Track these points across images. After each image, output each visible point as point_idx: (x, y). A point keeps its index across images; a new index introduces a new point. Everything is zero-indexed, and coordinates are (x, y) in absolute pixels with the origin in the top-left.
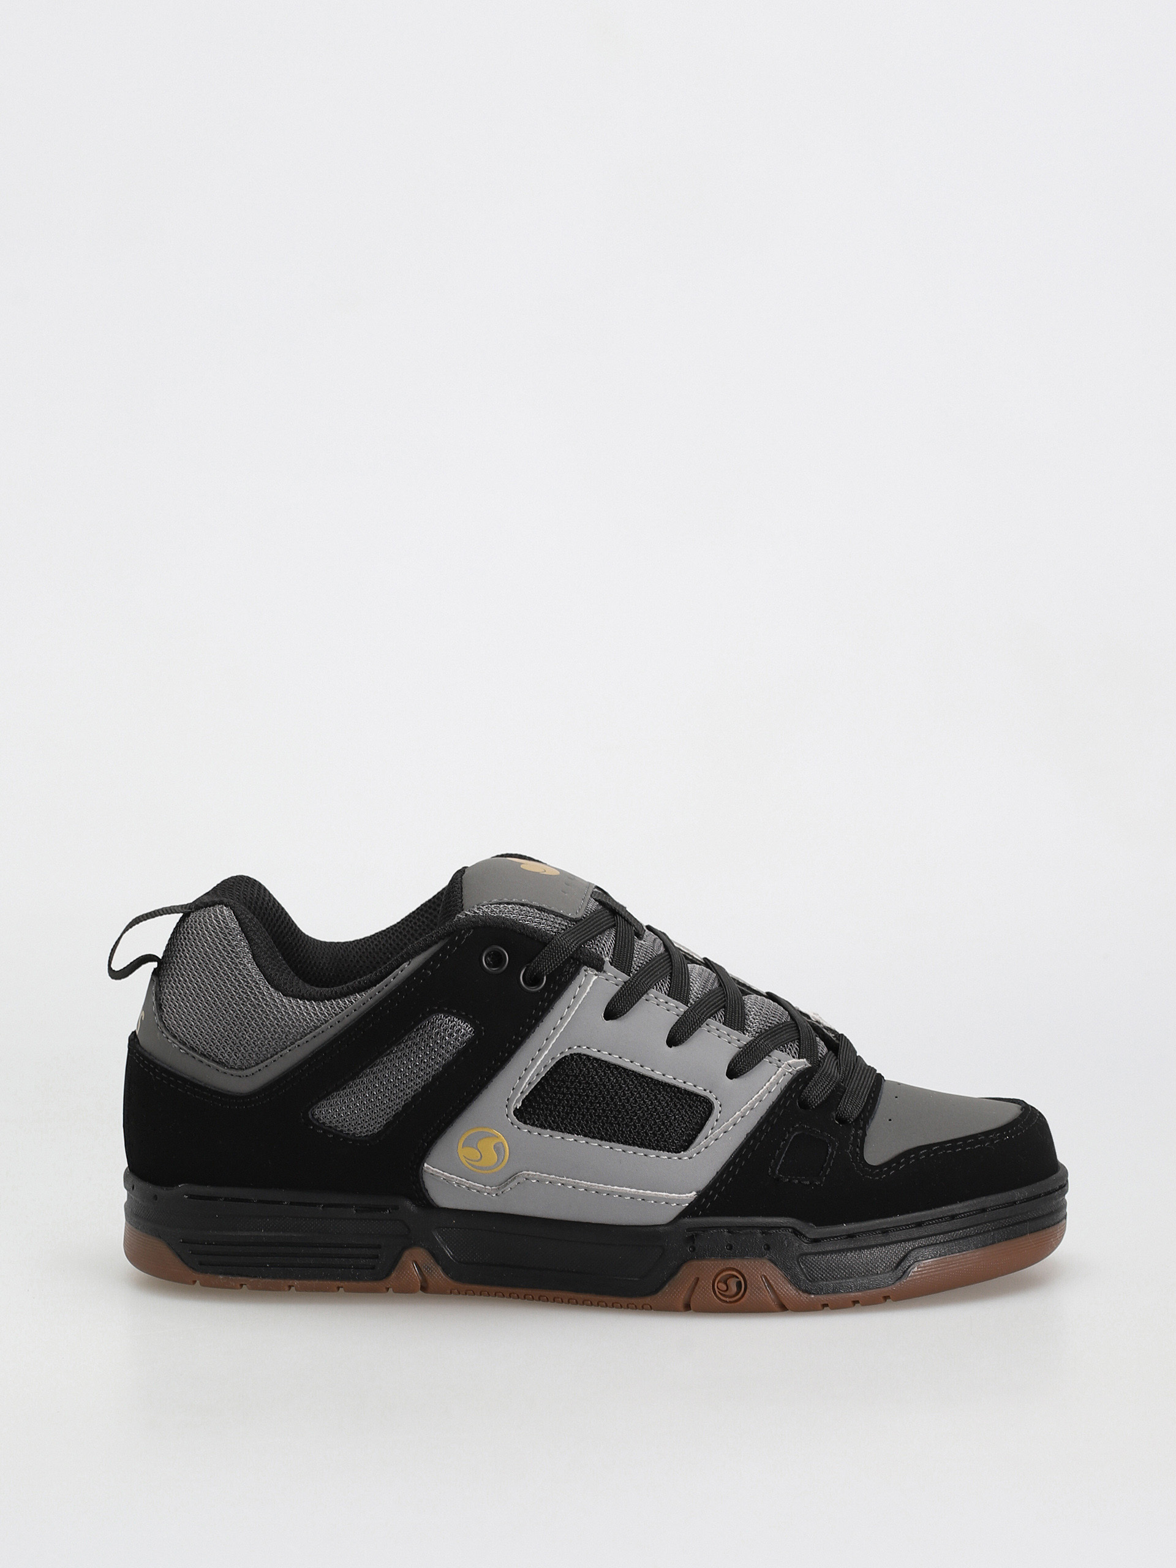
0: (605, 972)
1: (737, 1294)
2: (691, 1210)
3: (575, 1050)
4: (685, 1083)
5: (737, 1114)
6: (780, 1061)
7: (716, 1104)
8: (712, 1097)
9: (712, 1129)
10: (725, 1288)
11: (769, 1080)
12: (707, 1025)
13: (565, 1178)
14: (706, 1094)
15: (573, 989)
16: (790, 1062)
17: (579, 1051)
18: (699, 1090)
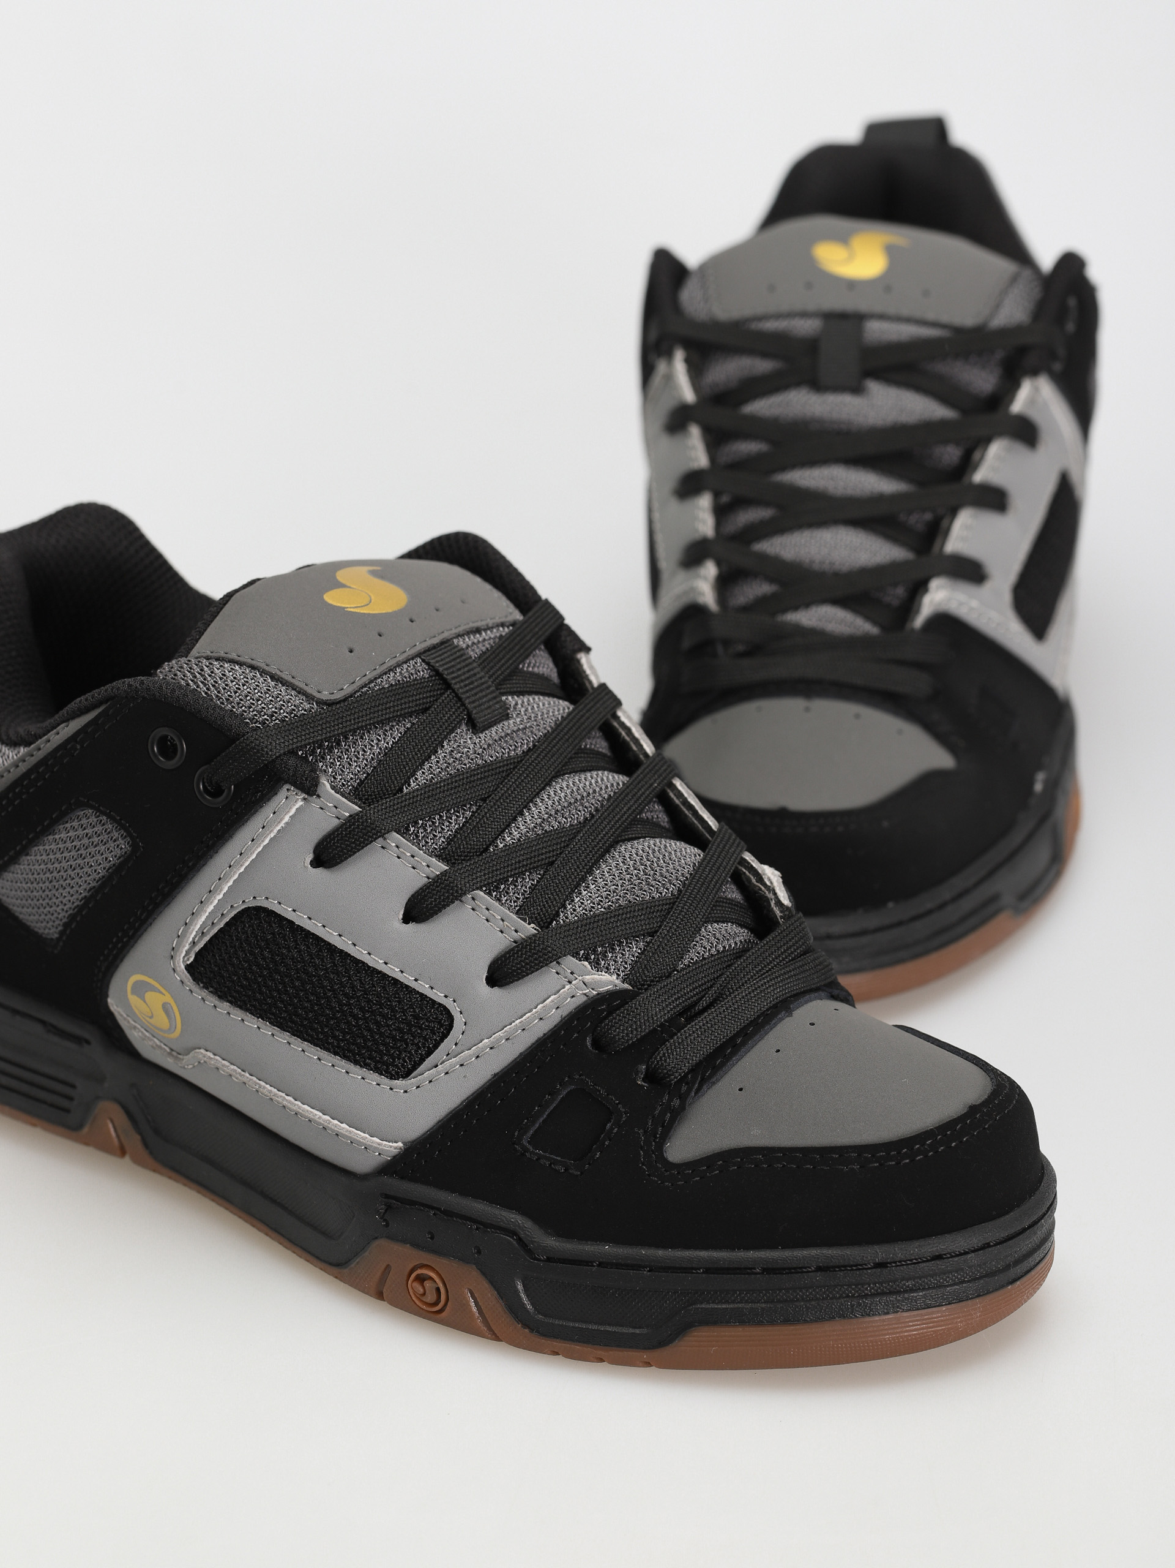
0: (319, 796)
1: (436, 1304)
2: (396, 1167)
3: (261, 902)
4: (416, 980)
5: (483, 1042)
6: (572, 973)
7: (459, 1021)
8: (454, 1010)
9: (447, 1055)
10: (421, 1291)
11: (545, 1001)
12: (473, 899)
13: (247, 1075)
14: (448, 1003)
15: (266, 813)
16: (587, 978)
17: (265, 904)
18: (438, 996)
